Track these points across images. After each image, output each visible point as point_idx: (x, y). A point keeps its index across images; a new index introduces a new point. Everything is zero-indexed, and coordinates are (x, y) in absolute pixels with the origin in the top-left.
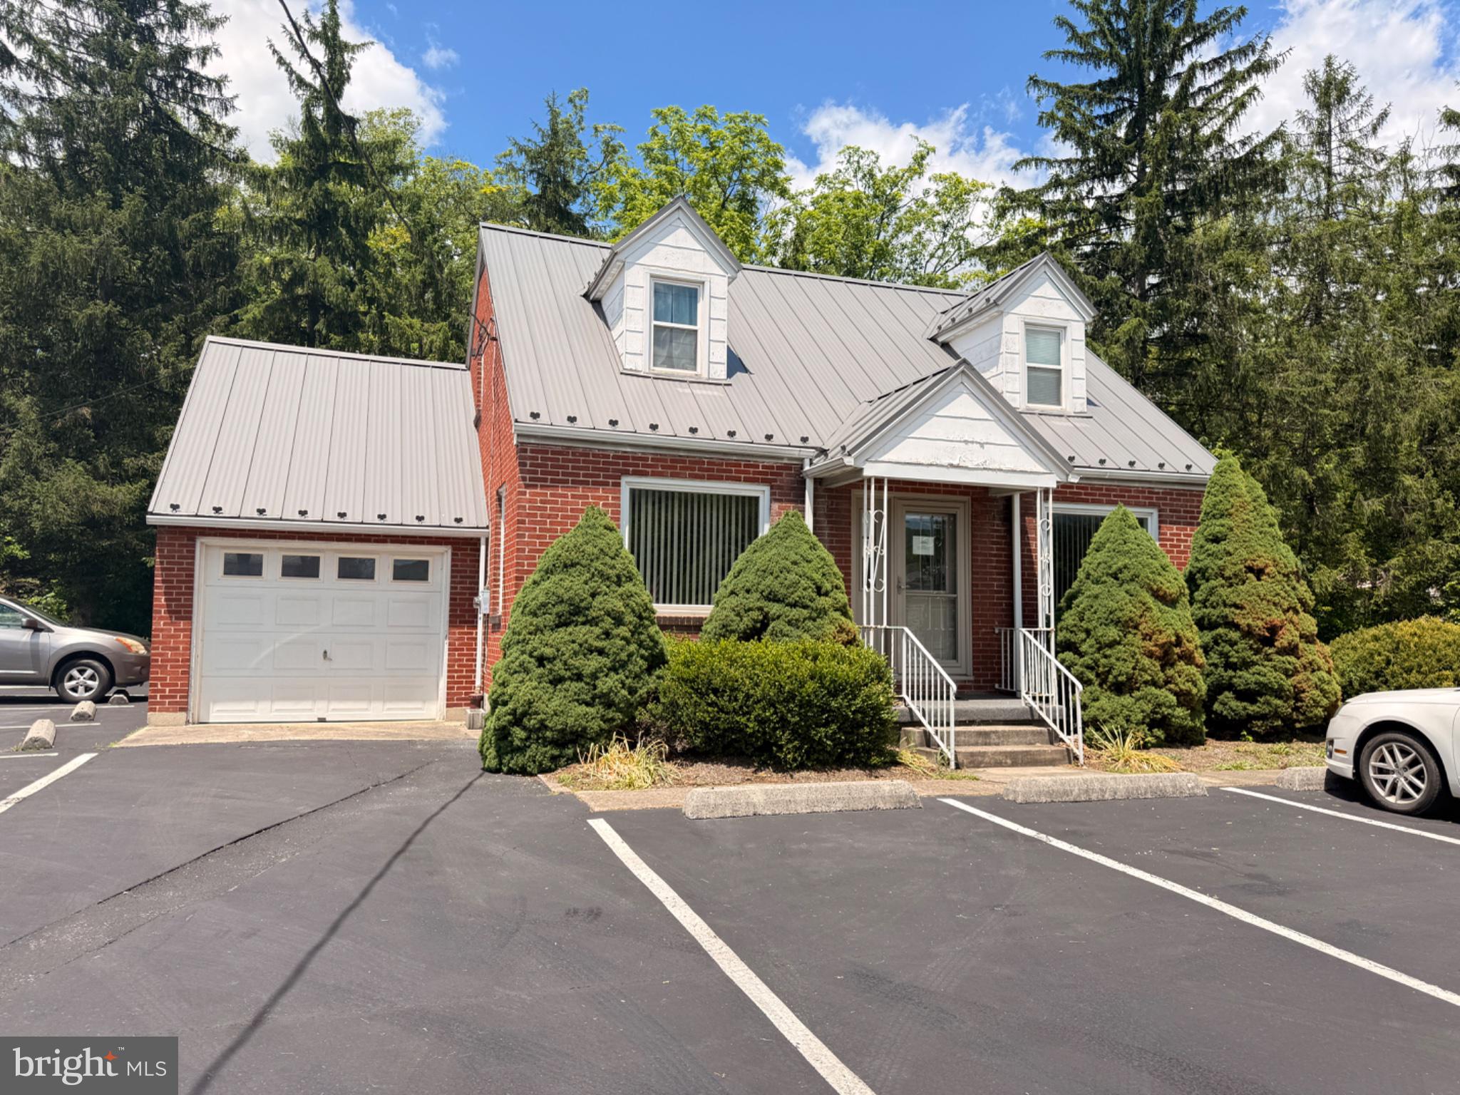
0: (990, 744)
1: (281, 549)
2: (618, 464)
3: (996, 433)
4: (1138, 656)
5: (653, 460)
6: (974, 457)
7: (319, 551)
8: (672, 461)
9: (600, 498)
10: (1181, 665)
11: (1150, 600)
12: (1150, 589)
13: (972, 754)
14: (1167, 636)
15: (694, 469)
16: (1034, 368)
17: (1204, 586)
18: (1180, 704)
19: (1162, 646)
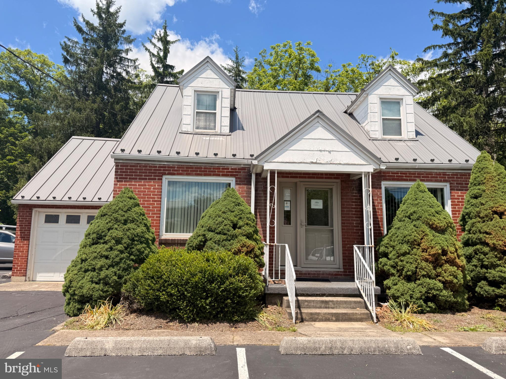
0: (329, 308)
1: (66, 213)
2: (161, 170)
3: (338, 145)
4: (419, 261)
5: (177, 168)
6: (325, 158)
7: (80, 213)
8: (186, 168)
9: (151, 185)
10: (447, 266)
11: (428, 230)
12: (428, 224)
13: (311, 314)
14: (437, 250)
15: (197, 171)
16: (386, 119)
17: (470, 222)
18: (445, 288)
19: (433, 255)
